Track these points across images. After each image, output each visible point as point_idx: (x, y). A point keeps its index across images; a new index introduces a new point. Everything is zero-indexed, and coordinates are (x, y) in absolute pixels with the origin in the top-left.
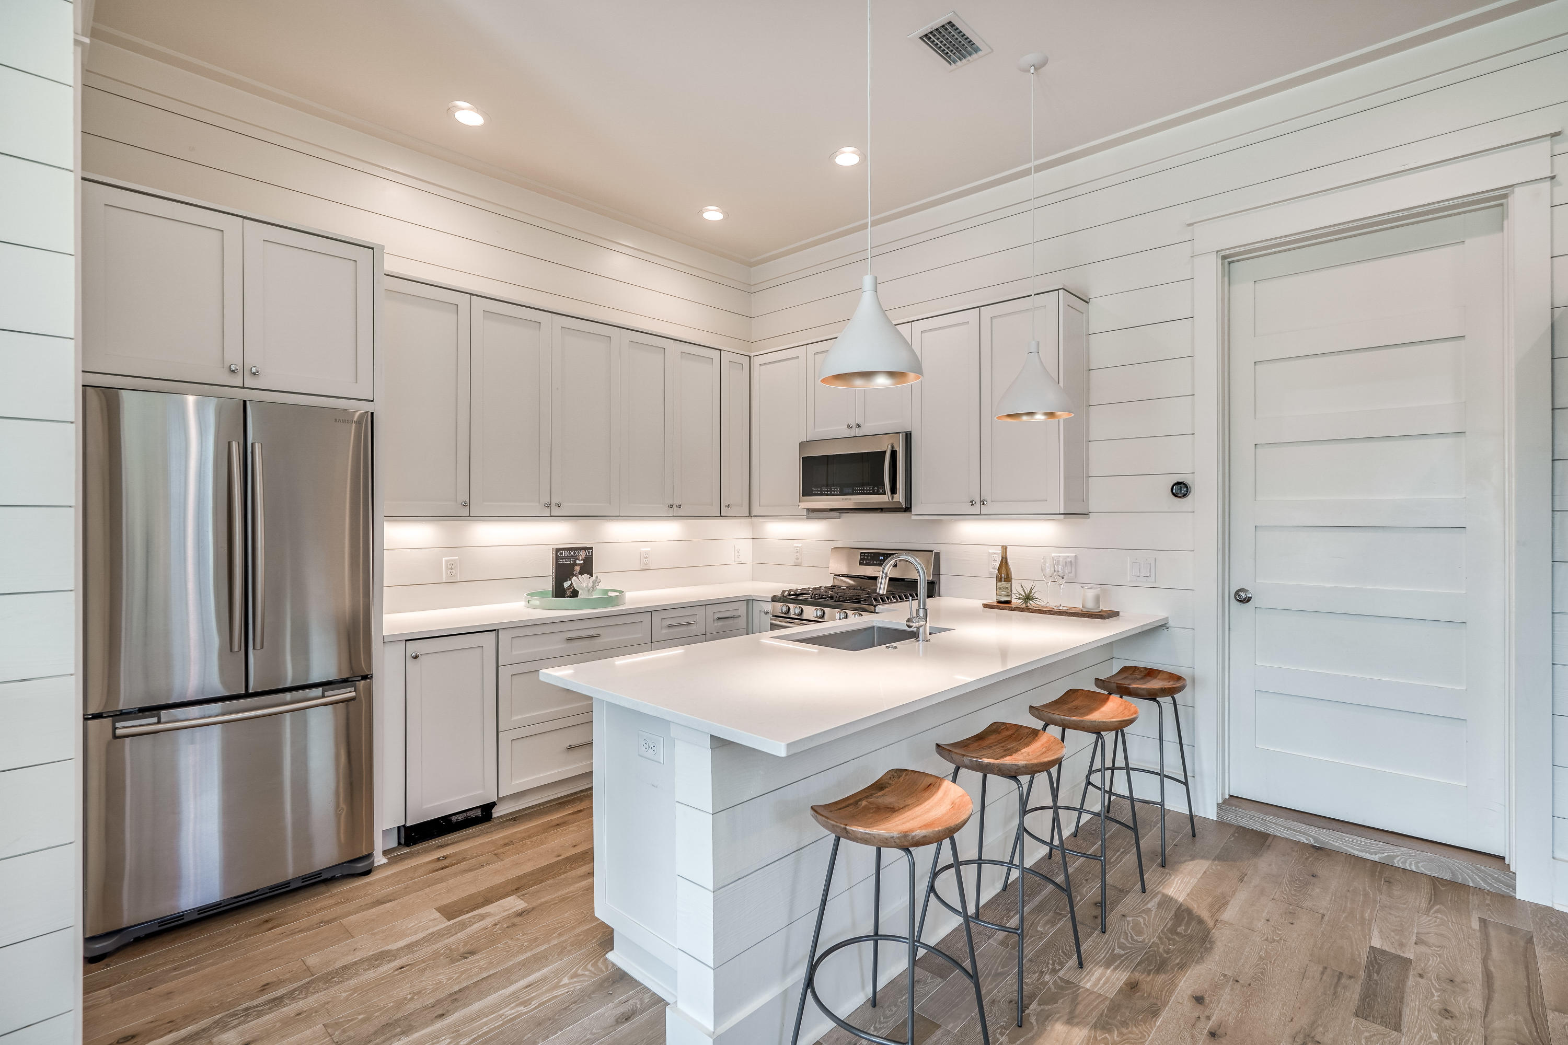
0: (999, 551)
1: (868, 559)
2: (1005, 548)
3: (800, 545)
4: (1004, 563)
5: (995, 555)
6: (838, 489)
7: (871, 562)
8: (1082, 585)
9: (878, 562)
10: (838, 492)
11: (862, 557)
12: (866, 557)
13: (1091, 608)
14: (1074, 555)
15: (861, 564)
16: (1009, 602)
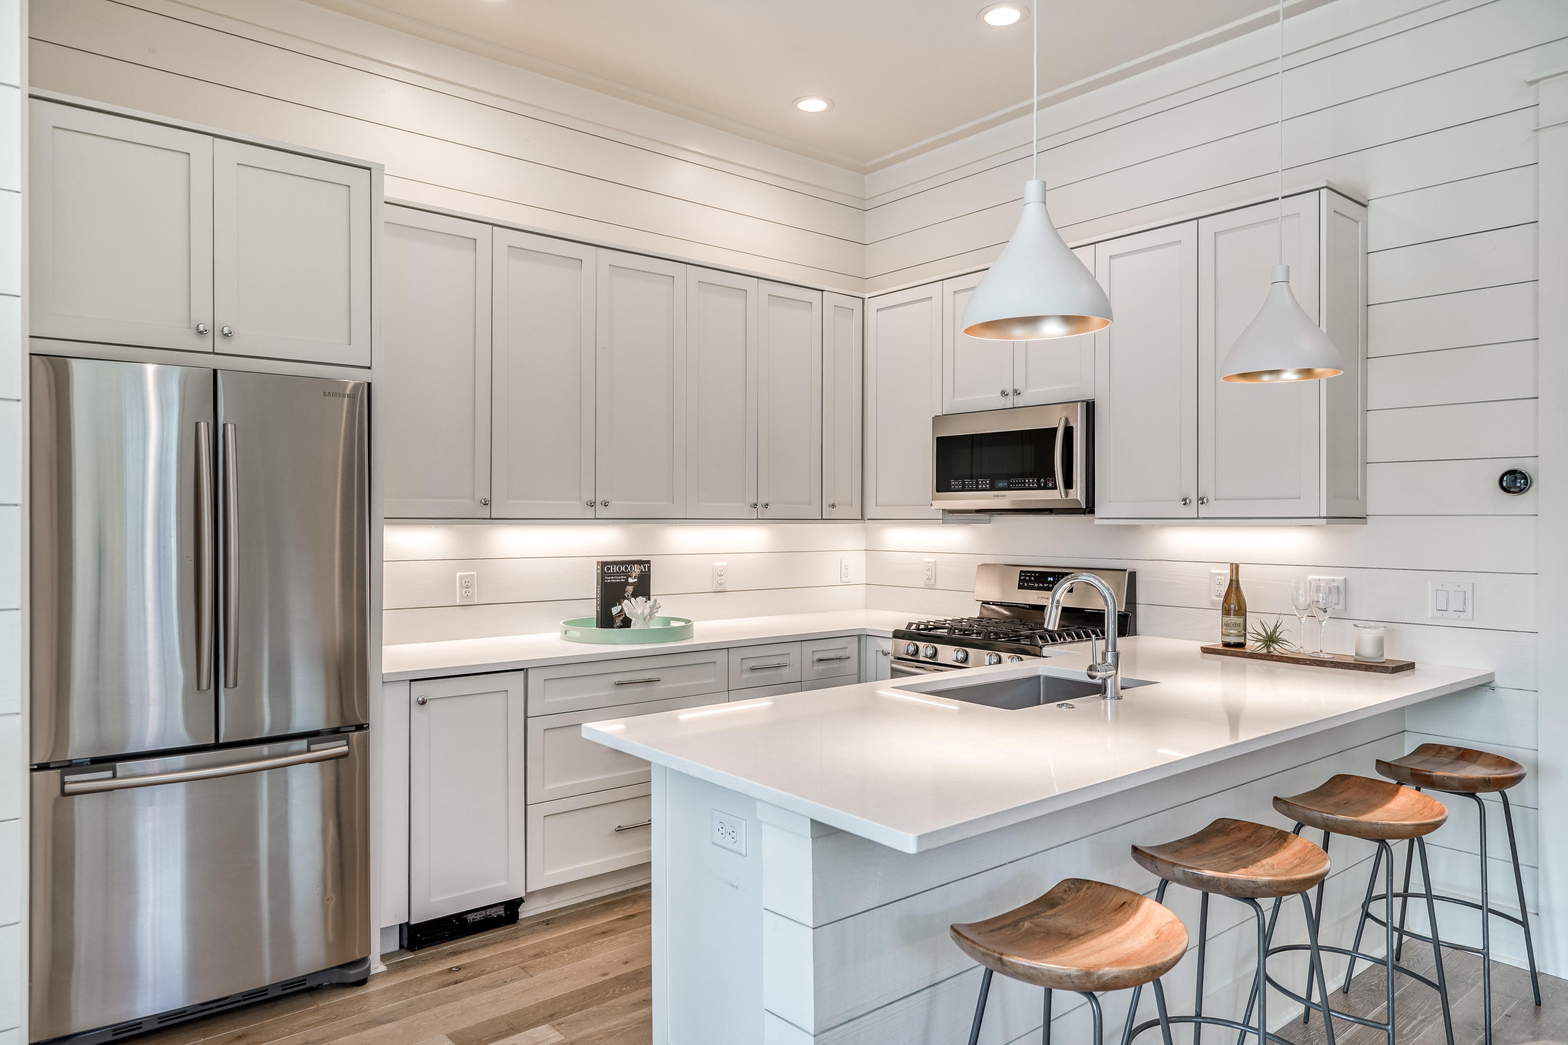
0: (1227, 571)
1: (1030, 581)
2: (1235, 568)
3: (933, 560)
5: (1219, 577)
6: (988, 482)
7: (1036, 585)
8: (1356, 622)
9: (1045, 585)
10: (988, 486)
11: (1022, 578)
12: (1027, 578)
13: (1366, 655)
14: (1343, 578)
15: (1020, 587)
16: (1242, 645)
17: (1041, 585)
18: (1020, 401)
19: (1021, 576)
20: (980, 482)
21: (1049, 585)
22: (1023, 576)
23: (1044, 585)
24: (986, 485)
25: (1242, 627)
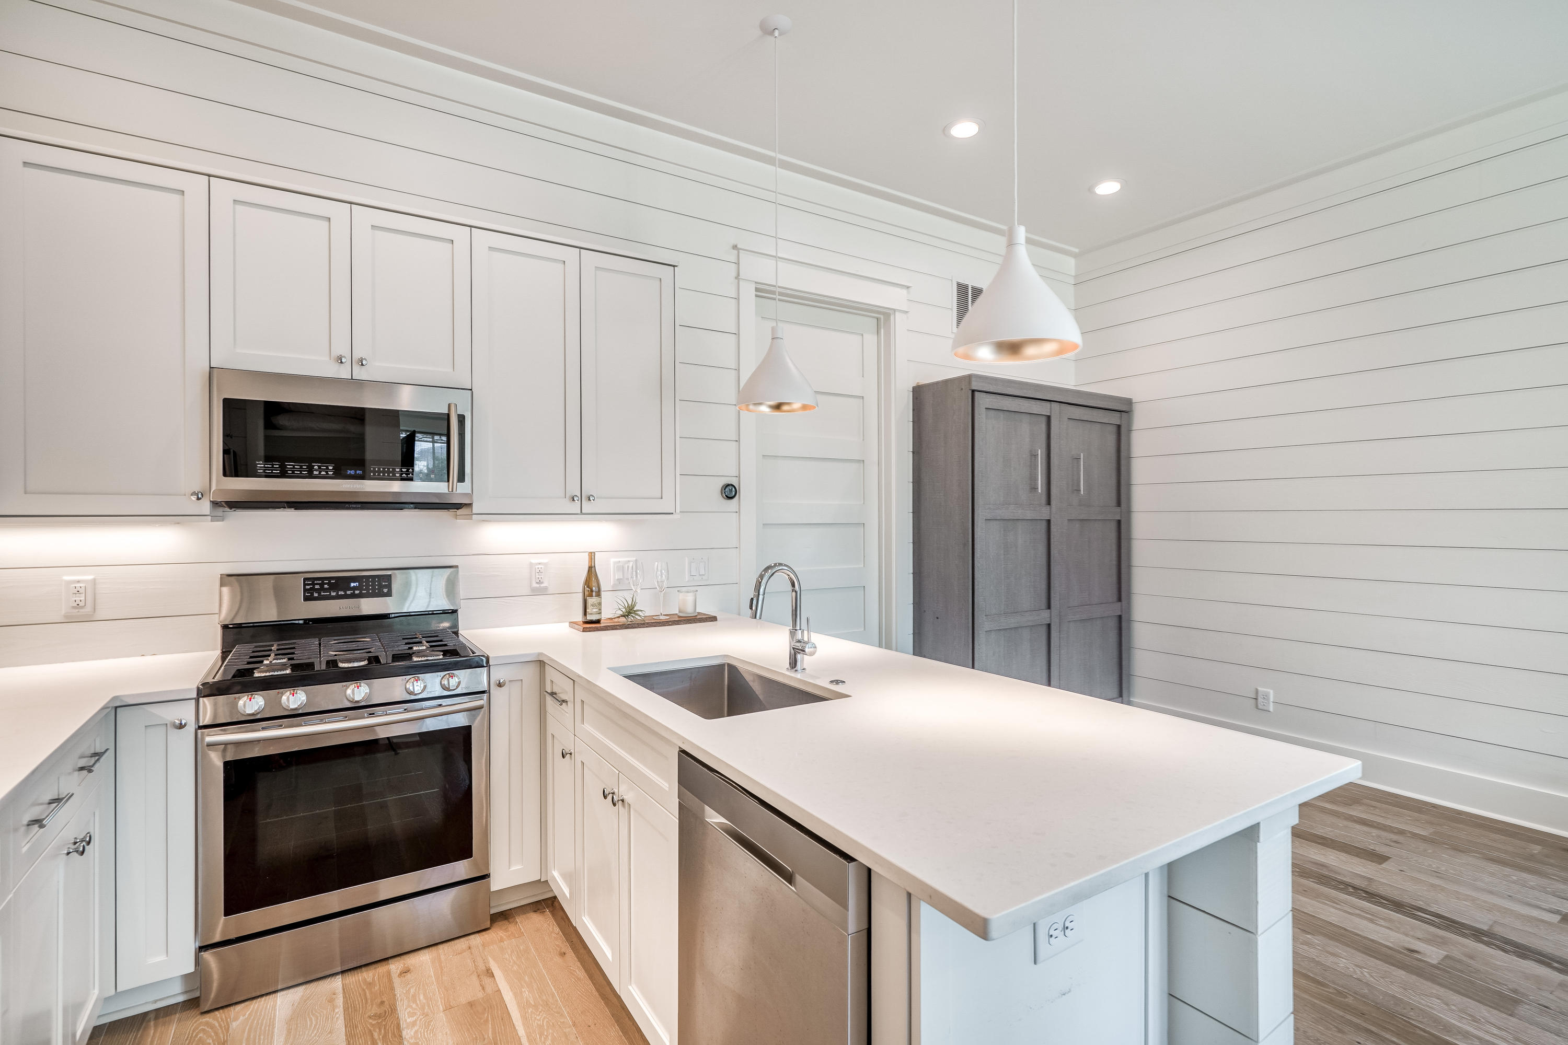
0: (586, 557)
1: (322, 589)
2: (592, 555)
4: (591, 570)
5: (540, 566)
6: (331, 468)
7: (333, 594)
8: (679, 589)
9: (349, 592)
10: (331, 473)
11: (308, 587)
12: (317, 587)
13: (690, 612)
14: (634, 559)
15: (306, 599)
16: (598, 622)
17: (341, 593)
18: (359, 374)
19: (305, 585)
20: (316, 467)
21: (354, 592)
22: (309, 585)
23: (346, 593)
24: (327, 472)
25: (589, 604)
